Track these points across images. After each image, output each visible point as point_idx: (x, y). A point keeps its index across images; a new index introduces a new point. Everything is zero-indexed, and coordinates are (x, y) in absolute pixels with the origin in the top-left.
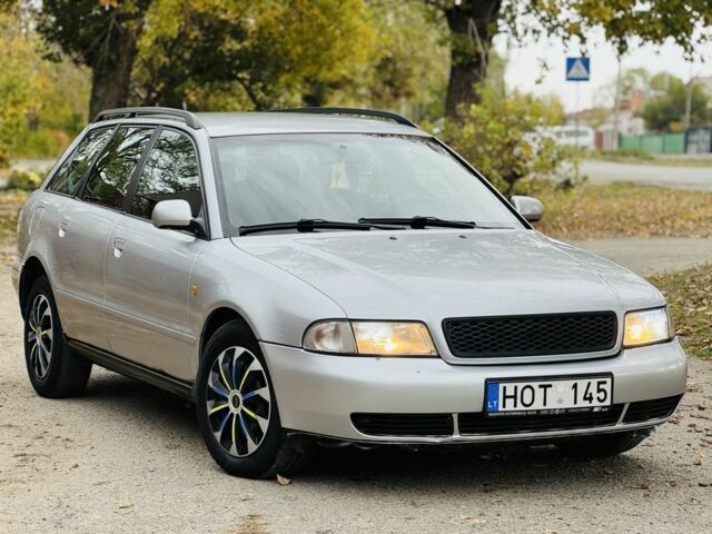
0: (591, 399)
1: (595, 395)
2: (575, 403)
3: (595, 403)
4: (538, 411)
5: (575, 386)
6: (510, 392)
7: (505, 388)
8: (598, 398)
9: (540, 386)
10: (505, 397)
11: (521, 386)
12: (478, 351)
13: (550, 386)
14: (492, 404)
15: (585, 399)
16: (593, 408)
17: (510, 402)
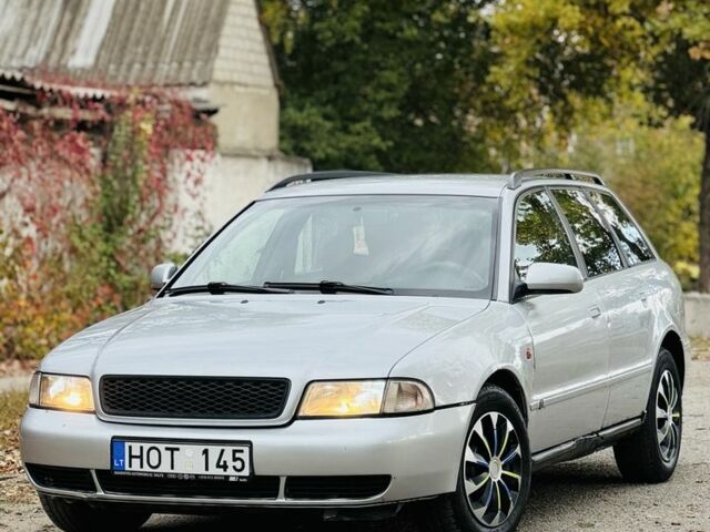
0: (225, 467)
1: (230, 464)
2: (207, 469)
3: (230, 471)
4: (165, 474)
5: (206, 452)
6: (136, 452)
7: (130, 447)
8: (234, 467)
9: (167, 449)
10: (131, 457)
11: (146, 446)
12: (127, 409)
13: (177, 449)
14: (119, 462)
15: (218, 466)
16: (227, 477)
17: (136, 462)
